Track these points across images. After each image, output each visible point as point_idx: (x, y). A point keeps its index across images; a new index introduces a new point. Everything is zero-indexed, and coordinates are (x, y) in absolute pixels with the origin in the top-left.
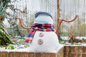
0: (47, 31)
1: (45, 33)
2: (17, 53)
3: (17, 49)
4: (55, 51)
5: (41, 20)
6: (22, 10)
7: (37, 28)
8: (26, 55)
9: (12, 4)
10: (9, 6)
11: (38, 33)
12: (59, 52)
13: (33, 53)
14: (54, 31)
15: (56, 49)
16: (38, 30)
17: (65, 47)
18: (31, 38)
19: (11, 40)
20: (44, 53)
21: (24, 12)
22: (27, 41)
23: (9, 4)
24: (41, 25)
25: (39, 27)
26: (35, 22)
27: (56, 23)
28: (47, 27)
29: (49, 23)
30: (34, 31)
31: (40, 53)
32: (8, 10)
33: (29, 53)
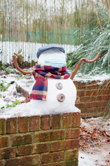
8: (37, 121)
13: (49, 116)
20: (65, 114)
30: (44, 78)
33: (42, 117)
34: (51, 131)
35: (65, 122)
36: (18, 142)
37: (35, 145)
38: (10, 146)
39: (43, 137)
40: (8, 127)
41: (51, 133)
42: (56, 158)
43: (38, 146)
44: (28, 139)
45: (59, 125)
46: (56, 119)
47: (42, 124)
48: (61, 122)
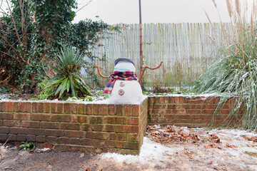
0: (128, 80)
1: (126, 82)
2: (94, 105)
3: (95, 101)
4: (138, 103)
5: (122, 67)
6: (101, 57)
7: (117, 77)
8: (105, 108)
9: (90, 51)
10: (86, 54)
11: (118, 82)
12: (143, 104)
13: (113, 105)
14: (136, 80)
15: (139, 100)
16: (118, 79)
17: (149, 98)
18: (110, 89)
19: (88, 91)
20: (126, 105)
21: (104, 60)
22: (106, 92)
23: (86, 51)
24: (122, 73)
25: (120, 75)
26: (115, 70)
27: (139, 71)
28: (128, 75)
29: (131, 71)
30: (114, 80)
31: (120, 105)
32: (86, 58)
33: (109, 105)
34: (116, 116)
35: (126, 111)
36: (93, 121)
37: (105, 125)
38: (88, 123)
39: (110, 121)
40: (87, 110)
41: (116, 118)
42: (120, 138)
43: (107, 126)
44: (99, 120)
45: (122, 113)
46: (119, 108)
47: (109, 111)
48: (123, 111)
